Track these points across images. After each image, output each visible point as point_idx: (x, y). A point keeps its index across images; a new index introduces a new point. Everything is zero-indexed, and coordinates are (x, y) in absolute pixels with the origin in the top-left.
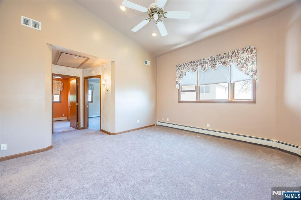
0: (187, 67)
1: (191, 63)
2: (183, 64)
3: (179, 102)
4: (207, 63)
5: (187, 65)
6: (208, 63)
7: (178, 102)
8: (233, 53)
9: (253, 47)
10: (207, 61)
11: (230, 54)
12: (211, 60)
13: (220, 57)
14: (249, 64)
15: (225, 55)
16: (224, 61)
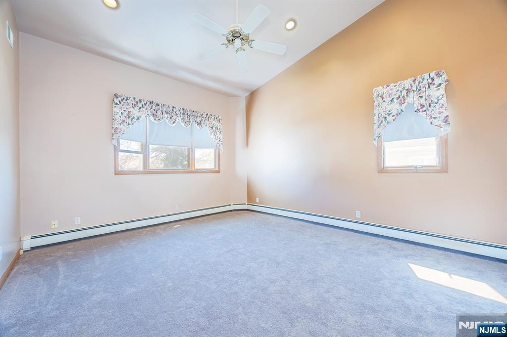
0: (142, 107)
1: (152, 103)
2: (134, 99)
3: (117, 173)
4: (176, 115)
5: (143, 103)
6: (179, 115)
7: (115, 174)
8: (207, 114)
9: (220, 117)
10: (177, 112)
11: (205, 116)
12: (183, 114)
13: (194, 114)
14: (218, 133)
15: (199, 115)
16: (199, 122)
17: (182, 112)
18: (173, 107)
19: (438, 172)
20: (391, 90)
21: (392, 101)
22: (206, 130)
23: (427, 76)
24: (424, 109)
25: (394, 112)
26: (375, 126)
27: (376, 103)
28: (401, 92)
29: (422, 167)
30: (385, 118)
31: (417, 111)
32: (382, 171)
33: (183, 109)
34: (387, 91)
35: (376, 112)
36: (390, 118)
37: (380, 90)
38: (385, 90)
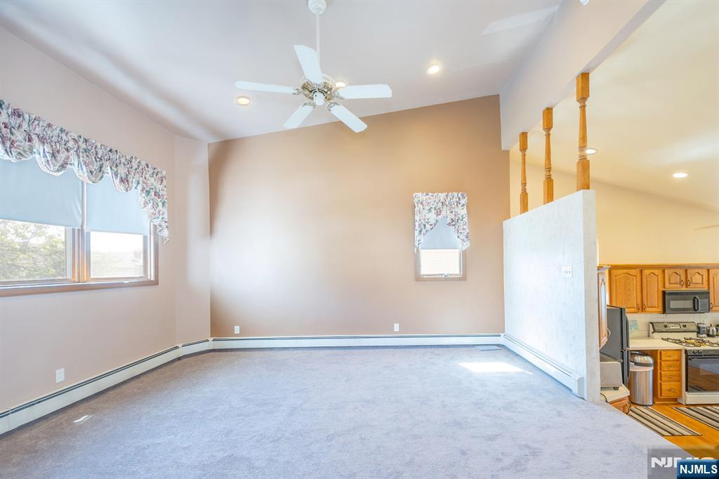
4: (67, 150)
6: (73, 152)
8: (139, 163)
9: (164, 173)
10: (71, 144)
11: (135, 165)
12: (85, 151)
13: (113, 156)
14: (160, 204)
15: (123, 160)
16: (124, 176)
17: (83, 146)
18: (62, 130)
19: (459, 279)
20: (430, 199)
21: (430, 210)
22: (136, 195)
23: (456, 196)
24: (454, 223)
25: (432, 221)
26: (417, 233)
27: (417, 209)
28: (437, 203)
29: (450, 275)
30: (425, 225)
31: (449, 224)
32: (418, 278)
33: (86, 141)
34: (426, 199)
35: (417, 218)
36: (428, 227)
37: (420, 196)
38: (424, 198)
